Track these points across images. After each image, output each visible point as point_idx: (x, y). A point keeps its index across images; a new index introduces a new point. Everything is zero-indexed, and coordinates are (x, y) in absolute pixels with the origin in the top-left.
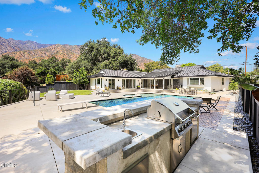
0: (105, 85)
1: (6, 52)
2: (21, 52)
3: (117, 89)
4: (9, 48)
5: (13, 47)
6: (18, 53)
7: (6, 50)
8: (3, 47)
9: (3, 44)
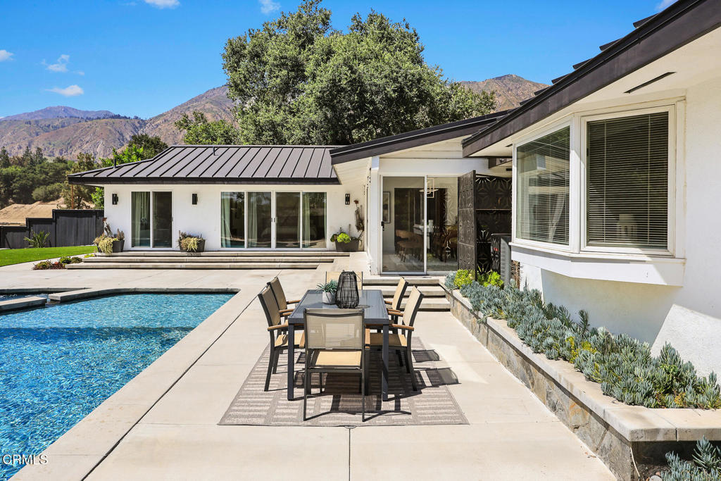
0: (104, 225)
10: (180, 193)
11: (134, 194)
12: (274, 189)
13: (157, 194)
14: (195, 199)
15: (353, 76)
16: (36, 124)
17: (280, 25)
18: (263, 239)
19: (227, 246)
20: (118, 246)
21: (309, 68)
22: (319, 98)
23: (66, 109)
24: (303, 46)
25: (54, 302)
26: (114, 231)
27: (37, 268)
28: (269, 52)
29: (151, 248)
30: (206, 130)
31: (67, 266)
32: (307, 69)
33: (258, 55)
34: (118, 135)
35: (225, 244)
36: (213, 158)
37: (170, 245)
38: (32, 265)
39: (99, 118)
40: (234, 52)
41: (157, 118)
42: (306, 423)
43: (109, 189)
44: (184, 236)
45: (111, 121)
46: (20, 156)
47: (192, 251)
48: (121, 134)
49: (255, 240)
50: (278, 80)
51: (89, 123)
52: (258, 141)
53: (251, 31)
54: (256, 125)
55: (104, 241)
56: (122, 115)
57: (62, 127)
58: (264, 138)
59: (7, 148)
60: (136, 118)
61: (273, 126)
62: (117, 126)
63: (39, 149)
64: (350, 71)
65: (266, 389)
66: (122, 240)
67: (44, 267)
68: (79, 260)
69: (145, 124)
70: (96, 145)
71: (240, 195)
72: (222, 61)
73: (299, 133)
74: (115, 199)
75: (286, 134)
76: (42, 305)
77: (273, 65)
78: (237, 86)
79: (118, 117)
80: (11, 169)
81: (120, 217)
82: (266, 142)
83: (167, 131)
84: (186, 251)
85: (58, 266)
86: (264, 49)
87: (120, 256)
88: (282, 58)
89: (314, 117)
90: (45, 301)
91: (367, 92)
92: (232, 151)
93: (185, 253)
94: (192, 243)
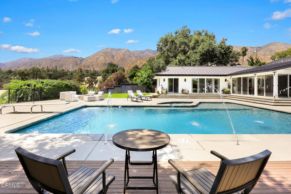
0: (161, 87)
1: (132, 61)
2: (141, 60)
3: (182, 93)
4: (133, 58)
5: (136, 57)
6: (138, 62)
7: (132, 60)
8: (130, 58)
9: (131, 55)
10: (181, 79)
11: (169, 79)
14: (185, 80)
29: (173, 93)
34: (76, 63)
37: (178, 92)
39: (70, 58)
41: (87, 58)
44: (183, 90)
45: (74, 58)
48: (77, 63)
51: (68, 59)
56: (77, 57)
57: (60, 60)
60: (81, 58)
62: (76, 60)
69: (84, 60)
70: (69, 66)
74: (164, 80)
83: (90, 61)
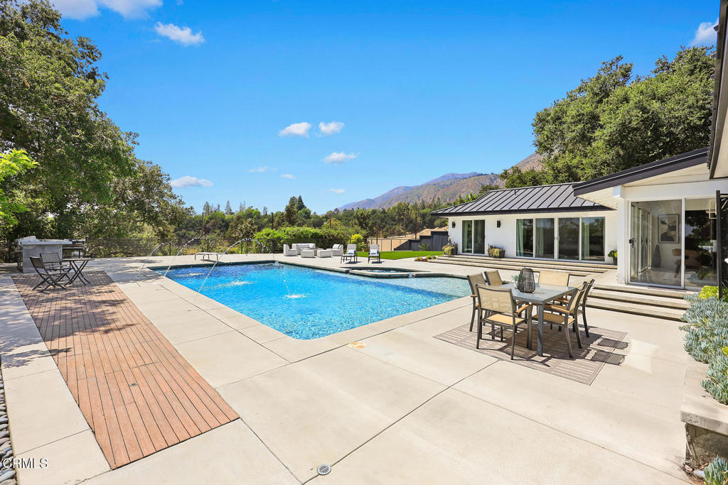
10: (490, 220)
11: (464, 222)
12: (556, 216)
13: (476, 222)
14: (499, 224)
15: (646, 116)
16: (437, 185)
17: (580, 90)
18: (548, 252)
19: (520, 255)
20: (454, 252)
21: (604, 118)
22: (609, 141)
23: (453, 175)
24: (600, 101)
25: (413, 276)
26: (453, 242)
27: (416, 261)
28: (568, 114)
29: (472, 254)
30: (519, 178)
31: (429, 260)
32: (601, 119)
33: (559, 118)
35: (519, 254)
36: (514, 196)
37: (484, 253)
38: (414, 259)
40: (541, 120)
42: (478, 350)
43: (451, 219)
44: (492, 247)
45: (477, 178)
46: (430, 203)
47: (496, 257)
49: (541, 252)
50: (574, 134)
52: (555, 182)
53: (556, 102)
54: (554, 170)
55: (447, 249)
56: (484, 173)
58: (560, 179)
59: (425, 200)
60: (492, 174)
61: (569, 168)
62: (480, 180)
63: (439, 199)
64: (641, 113)
65: (471, 330)
66: (456, 249)
67: (419, 260)
68: (435, 258)
71: (531, 221)
72: (532, 129)
73: (590, 172)
74: (454, 225)
75: (580, 172)
76: (407, 277)
77: (571, 123)
78: (541, 144)
79: (481, 175)
80: (425, 211)
81: (456, 235)
82: (562, 182)
84: (492, 257)
85: (425, 260)
86: (564, 112)
87: (456, 258)
88: (579, 116)
89: (605, 157)
90: (408, 275)
91: (663, 126)
92: (537, 190)
93: (492, 258)
94: (496, 252)
